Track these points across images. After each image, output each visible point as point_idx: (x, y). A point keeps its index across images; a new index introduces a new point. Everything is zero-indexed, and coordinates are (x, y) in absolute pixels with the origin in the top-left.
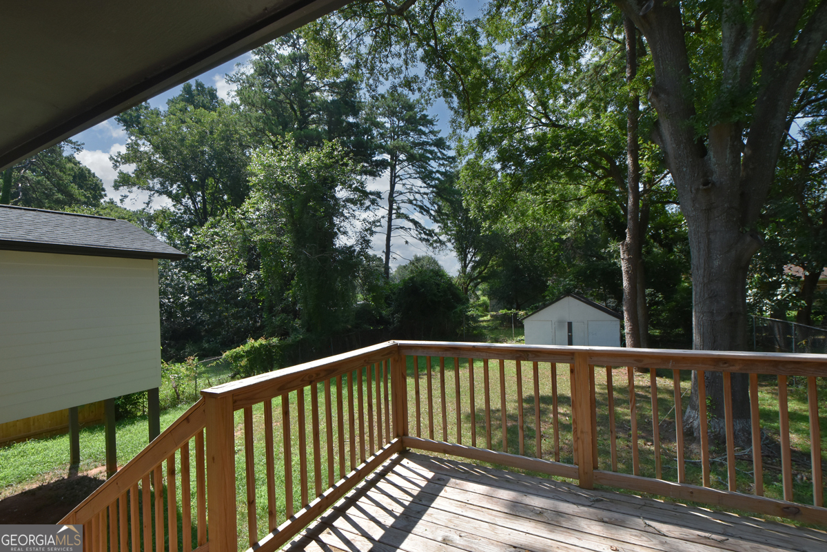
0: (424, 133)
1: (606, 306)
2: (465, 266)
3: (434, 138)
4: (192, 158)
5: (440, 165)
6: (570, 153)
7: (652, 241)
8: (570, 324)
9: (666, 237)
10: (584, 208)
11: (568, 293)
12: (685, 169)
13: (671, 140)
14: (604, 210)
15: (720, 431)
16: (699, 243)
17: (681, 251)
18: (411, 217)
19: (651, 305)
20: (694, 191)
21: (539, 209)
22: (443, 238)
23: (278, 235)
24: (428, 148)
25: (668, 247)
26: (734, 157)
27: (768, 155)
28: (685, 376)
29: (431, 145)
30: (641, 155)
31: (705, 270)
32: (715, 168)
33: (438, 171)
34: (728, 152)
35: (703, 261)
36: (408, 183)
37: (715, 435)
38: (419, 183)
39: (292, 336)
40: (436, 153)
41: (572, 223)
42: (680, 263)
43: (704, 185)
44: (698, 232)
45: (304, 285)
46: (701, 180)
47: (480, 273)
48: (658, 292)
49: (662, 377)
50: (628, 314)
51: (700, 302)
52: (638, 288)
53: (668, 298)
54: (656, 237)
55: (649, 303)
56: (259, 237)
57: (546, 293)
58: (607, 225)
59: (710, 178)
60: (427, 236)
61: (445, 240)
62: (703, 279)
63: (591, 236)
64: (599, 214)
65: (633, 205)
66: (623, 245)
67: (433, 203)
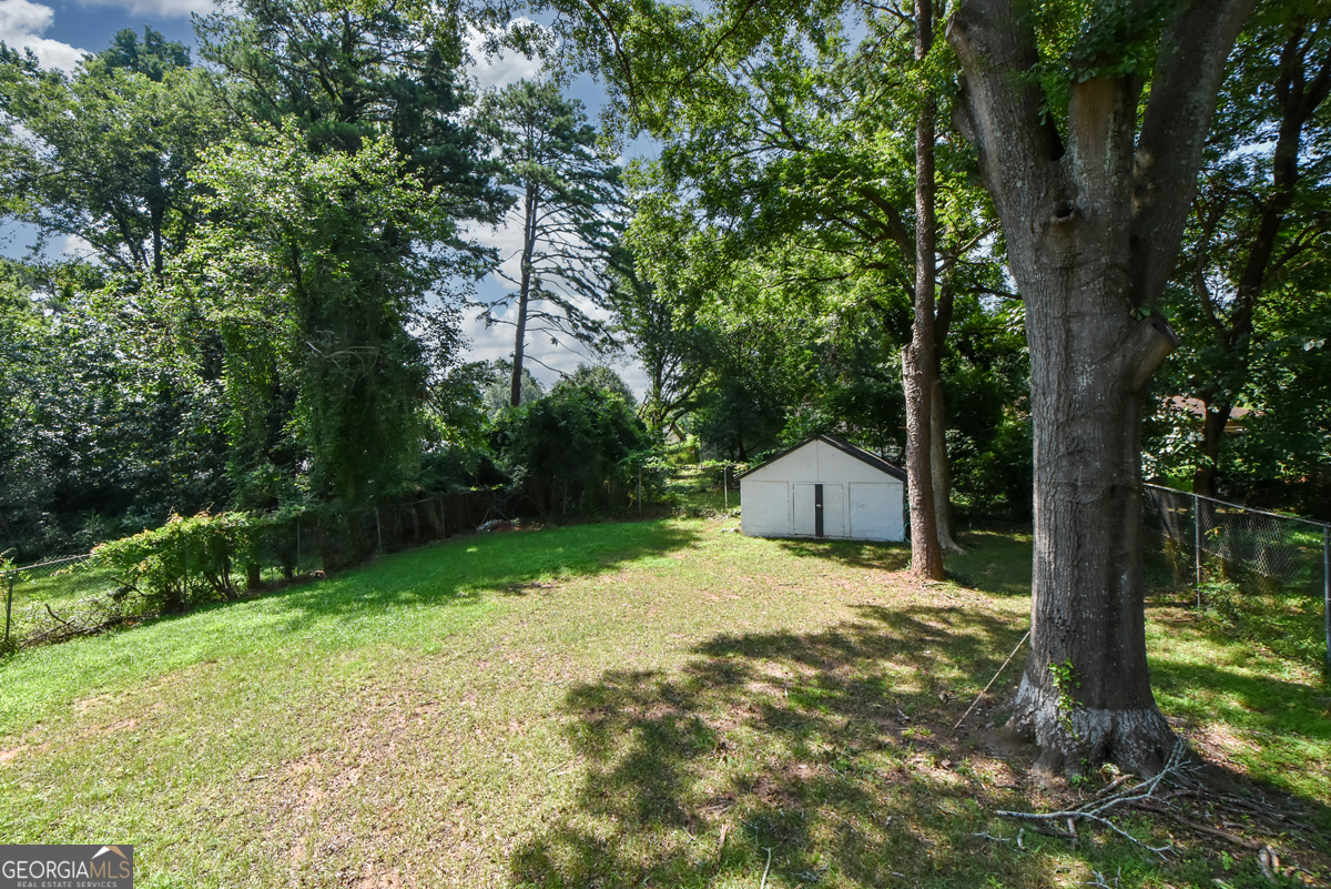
0: (588, 158)
1: (883, 458)
2: (659, 385)
3: (605, 166)
4: (118, 166)
5: (616, 213)
6: (818, 191)
7: (958, 353)
8: (819, 489)
9: (980, 348)
10: (851, 295)
11: (817, 433)
12: (1019, 184)
13: (993, 123)
14: (884, 301)
15: (1090, 734)
16: (1048, 338)
17: (1003, 370)
18: (564, 297)
19: (955, 456)
20: (1038, 229)
21: (777, 292)
22: (619, 336)
23: (268, 314)
24: (596, 183)
25: (983, 362)
26: (1120, 158)
27: (1184, 162)
28: (1012, 587)
29: (599, 178)
30: (940, 201)
31: (1059, 395)
32: (1083, 180)
33: (609, 223)
34: (1109, 146)
35: (1055, 377)
36: (557, 239)
37: (1081, 745)
38: (574, 239)
39: (283, 510)
40: (609, 194)
41: (833, 318)
42: (1001, 388)
43: (1059, 216)
44: (1046, 315)
45: (316, 410)
46: (1054, 205)
47: (685, 397)
48: (965, 436)
49: (972, 588)
50: (915, 475)
51: (1049, 463)
52: (932, 428)
53: (982, 445)
54: (964, 347)
55: (952, 453)
56: (224, 314)
57: (785, 432)
58: (888, 324)
59: (1072, 202)
60: (588, 331)
61: (624, 339)
62: (1056, 414)
63: (864, 342)
64: (875, 306)
65: (925, 282)
66: (906, 351)
67: (602, 277)
